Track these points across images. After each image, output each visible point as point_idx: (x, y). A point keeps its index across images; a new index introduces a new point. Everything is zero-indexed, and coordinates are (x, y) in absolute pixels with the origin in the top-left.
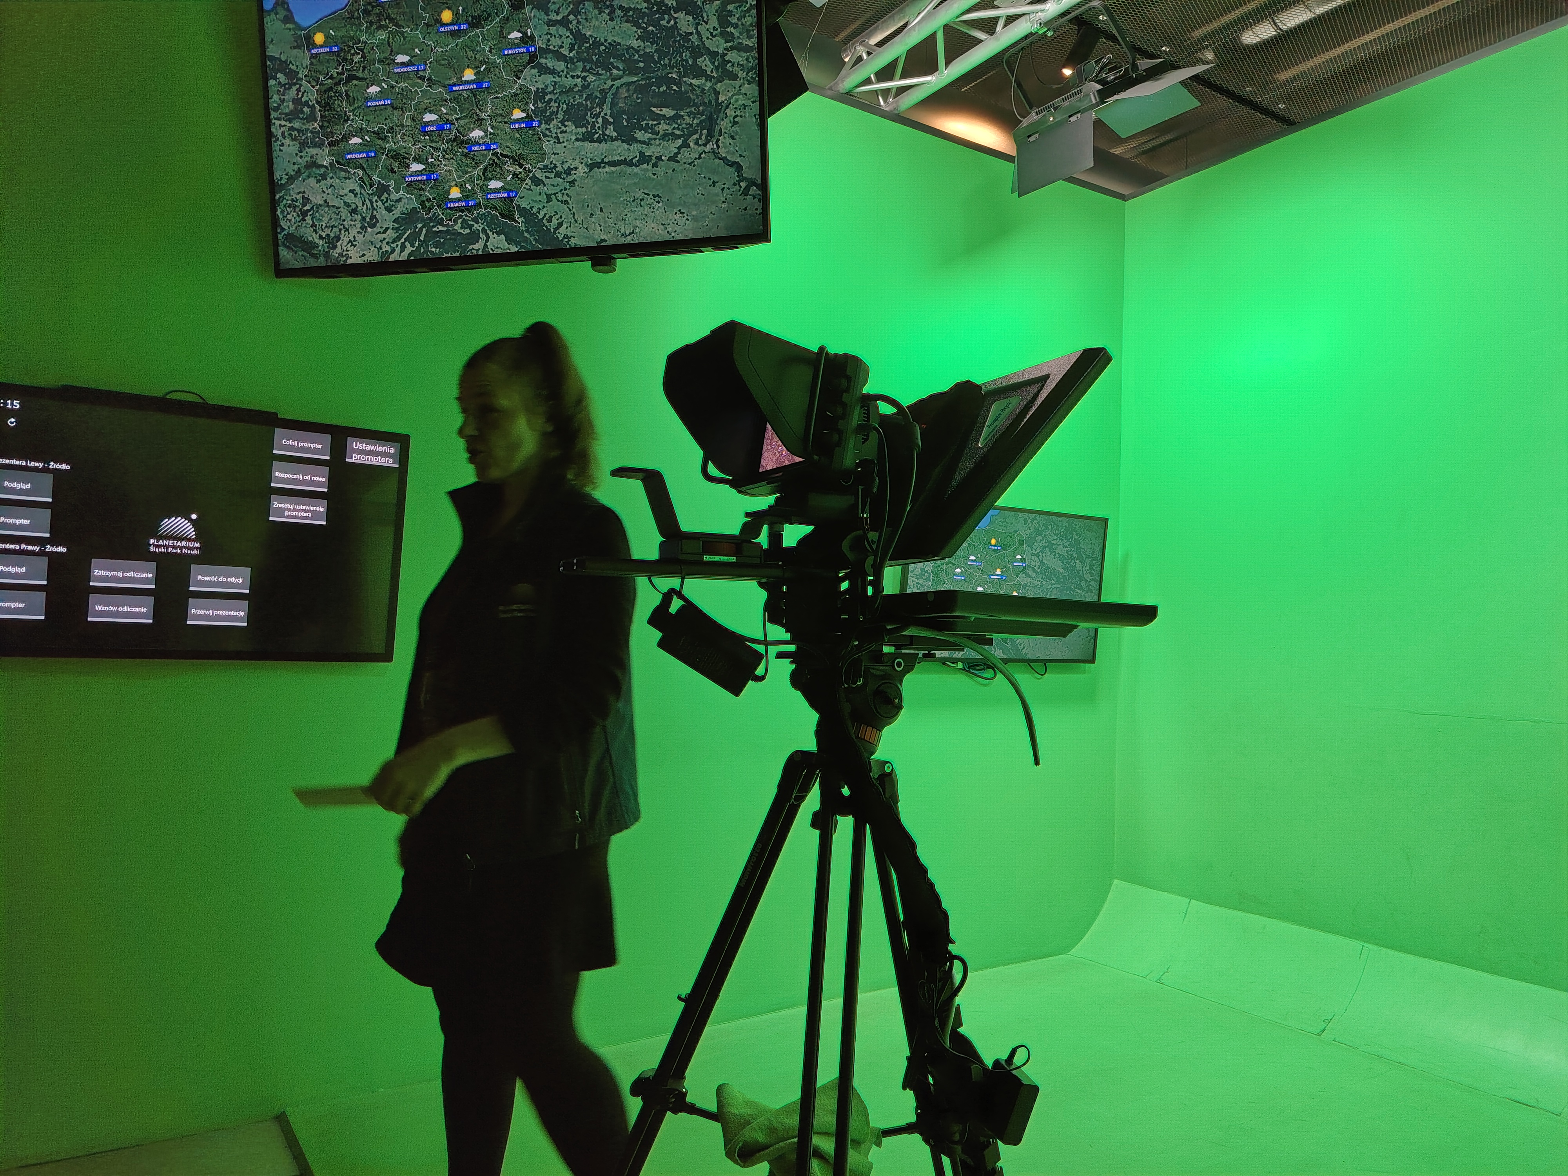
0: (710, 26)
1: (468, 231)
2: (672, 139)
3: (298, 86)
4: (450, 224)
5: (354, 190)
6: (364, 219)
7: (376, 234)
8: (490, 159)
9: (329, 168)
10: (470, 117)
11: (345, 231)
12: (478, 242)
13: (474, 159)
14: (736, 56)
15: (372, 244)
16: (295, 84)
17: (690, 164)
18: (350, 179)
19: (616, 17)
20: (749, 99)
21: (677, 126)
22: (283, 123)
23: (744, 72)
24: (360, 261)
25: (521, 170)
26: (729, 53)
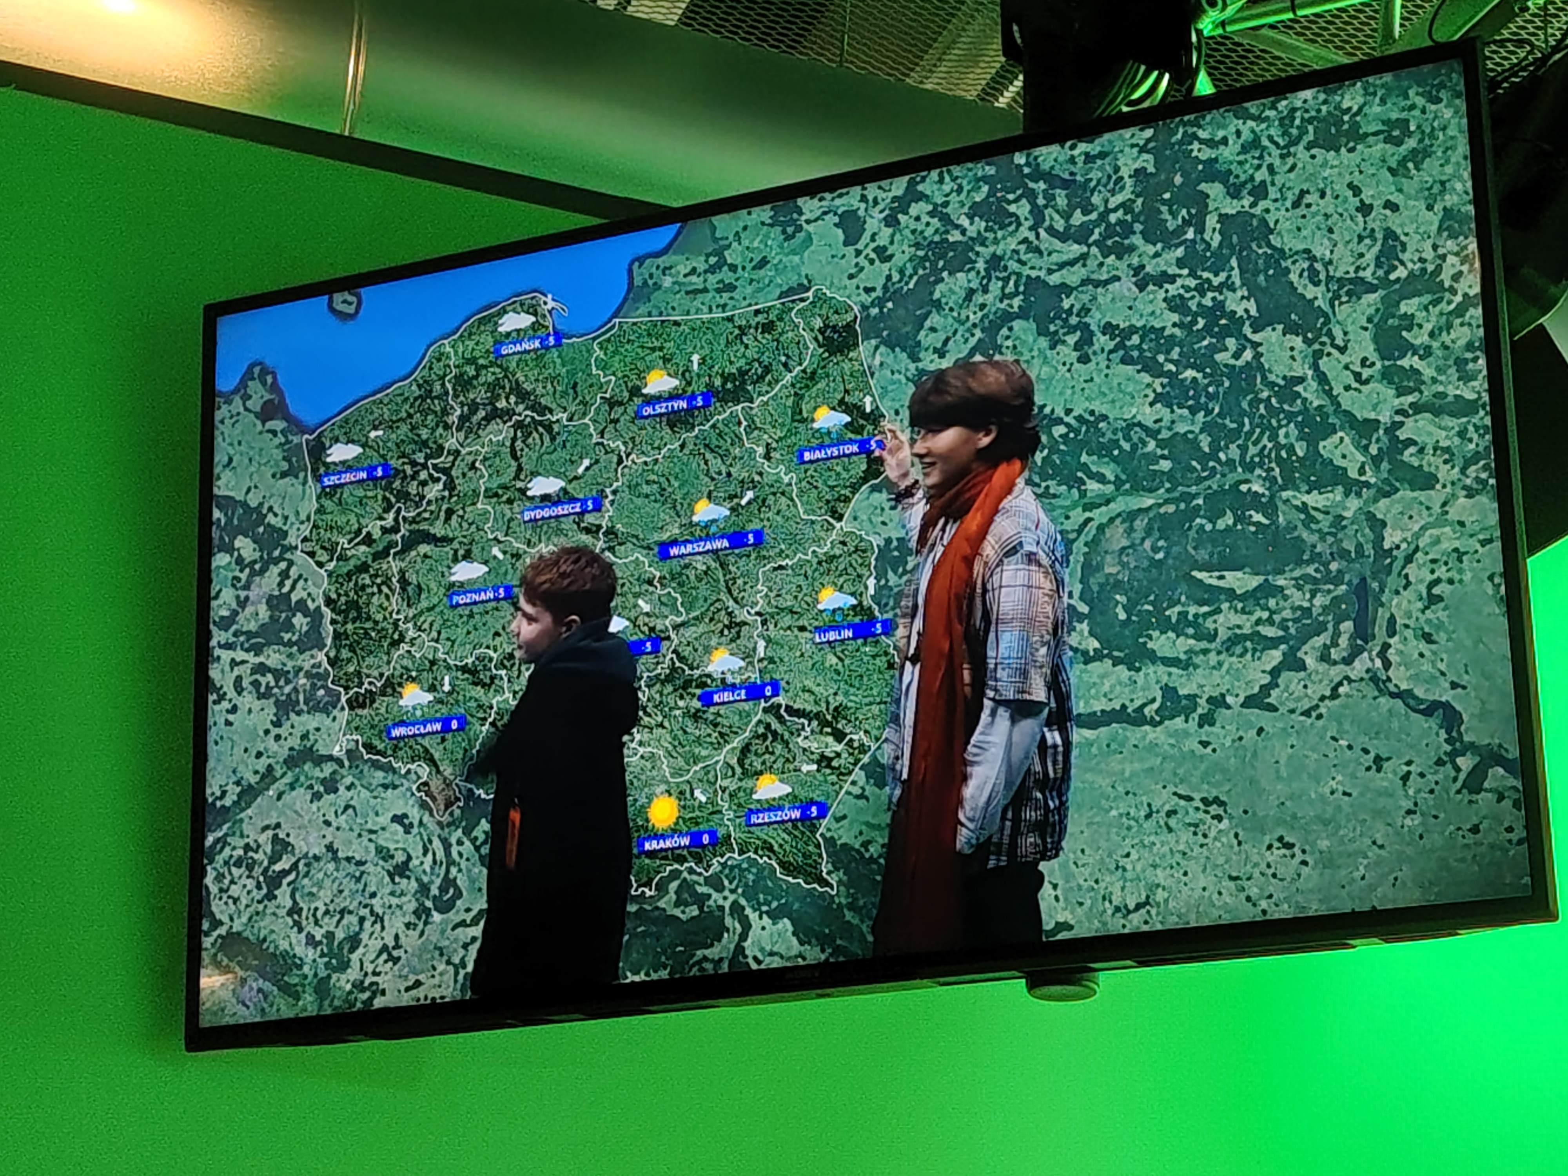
0: (1353, 357)
1: (694, 911)
2: (1255, 650)
3: (283, 565)
4: (648, 893)
5: (405, 816)
6: (424, 889)
7: (453, 929)
8: (760, 721)
9: (347, 763)
10: (711, 620)
11: (375, 922)
12: (719, 941)
13: (716, 725)
14: (1432, 428)
15: (442, 955)
16: (276, 561)
17: (1307, 713)
18: (395, 787)
19: (1095, 353)
20: (1471, 536)
21: (1265, 615)
22: (240, 655)
23: (1453, 467)
24: (406, 1000)
25: (839, 748)
26: (1409, 422)
